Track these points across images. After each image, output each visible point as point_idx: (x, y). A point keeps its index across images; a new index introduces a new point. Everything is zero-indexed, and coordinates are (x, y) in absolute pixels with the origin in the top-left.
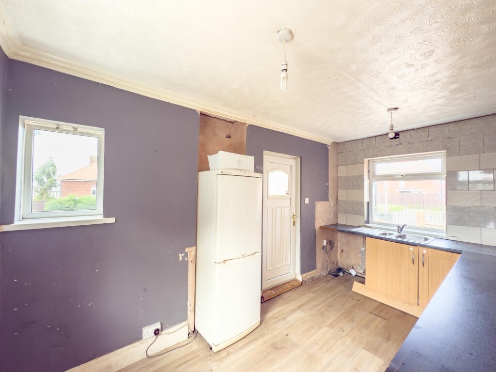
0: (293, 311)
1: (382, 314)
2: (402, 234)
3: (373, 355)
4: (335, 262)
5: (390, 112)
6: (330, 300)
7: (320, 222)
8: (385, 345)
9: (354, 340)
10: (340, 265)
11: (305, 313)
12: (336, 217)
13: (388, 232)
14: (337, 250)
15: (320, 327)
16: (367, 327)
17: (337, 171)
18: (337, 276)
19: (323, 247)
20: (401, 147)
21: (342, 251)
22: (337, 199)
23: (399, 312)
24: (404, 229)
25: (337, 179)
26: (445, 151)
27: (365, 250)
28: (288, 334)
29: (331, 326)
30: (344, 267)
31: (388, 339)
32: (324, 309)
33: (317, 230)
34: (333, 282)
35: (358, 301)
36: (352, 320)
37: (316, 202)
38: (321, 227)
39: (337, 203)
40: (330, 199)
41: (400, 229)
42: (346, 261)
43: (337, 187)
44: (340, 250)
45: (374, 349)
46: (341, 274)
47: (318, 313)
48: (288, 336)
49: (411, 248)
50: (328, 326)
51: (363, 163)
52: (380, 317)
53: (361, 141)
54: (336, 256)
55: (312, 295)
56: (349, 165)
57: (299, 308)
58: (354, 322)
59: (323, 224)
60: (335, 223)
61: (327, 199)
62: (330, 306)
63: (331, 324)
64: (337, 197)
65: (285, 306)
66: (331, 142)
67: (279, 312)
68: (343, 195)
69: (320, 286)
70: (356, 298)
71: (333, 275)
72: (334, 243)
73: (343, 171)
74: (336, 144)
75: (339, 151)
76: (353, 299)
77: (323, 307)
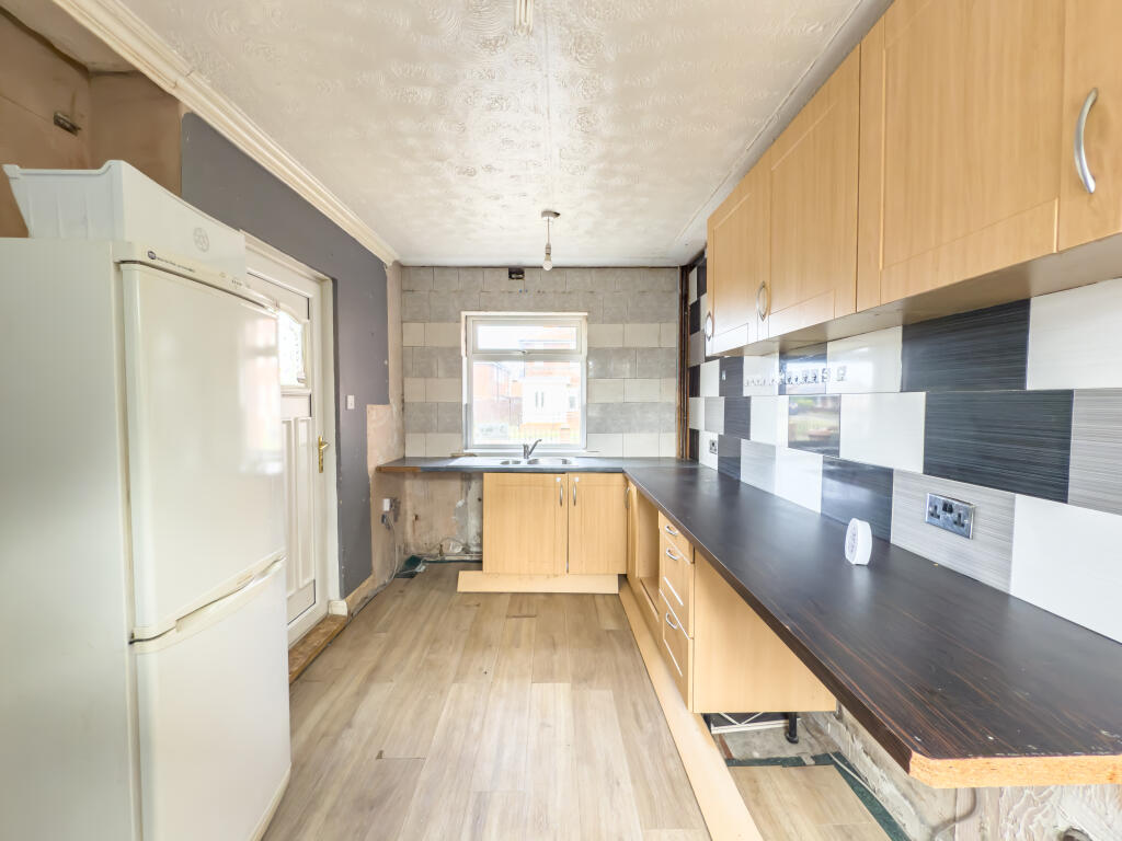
0: (361, 693)
1: (525, 612)
2: (531, 458)
3: (550, 685)
4: (403, 547)
5: (546, 218)
6: (428, 628)
7: (377, 457)
8: (556, 658)
9: (511, 677)
10: (413, 551)
11: (392, 681)
12: (403, 443)
13: (511, 459)
14: (405, 520)
15: (441, 692)
16: (516, 643)
17: (403, 335)
18: (412, 576)
19: (383, 517)
20: (526, 297)
21: (417, 517)
22: (403, 401)
23: (542, 597)
24: (534, 451)
25: (403, 353)
26: (586, 314)
27: (466, 504)
28: (381, 753)
29: (459, 677)
30: (422, 552)
31: (554, 645)
32: (426, 653)
33: (371, 476)
34: (413, 591)
35: (478, 605)
36: (488, 645)
37: (368, 406)
38: (379, 469)
39: (403, 409)
40: (391, 400)
41: (527, 451)
42: (426, 538)
43: (404, 373)
44: (410, 518)
45: (547, 675)
46: (421, 568)
47: (420, 665)
48: (385, 755)
49: (559, 478)
50: (456, 680)
51: (459, 321)
52: (525, 617)
53: (456, 271)
54: (404, 533)
55: (383, 635)
56: (430, 321)
57: (371, 677)
58: (494, 648)
59: (381, 462)
60: (401, 456)
61: (385, 401)
62: (436, 641)
63: (458, 673)
64: (403, 395)
65: (334, 694)
66: (392, 260)
67: (324, 716)
68: (416, 390)
69: (391, 609)
70: (472, 602)
71: (405, 576)
72: (400, 503)
73: (415, 334)
74: (401, 267)
75: (406, 287)
76: (468, 606)
77: (423, 651)
